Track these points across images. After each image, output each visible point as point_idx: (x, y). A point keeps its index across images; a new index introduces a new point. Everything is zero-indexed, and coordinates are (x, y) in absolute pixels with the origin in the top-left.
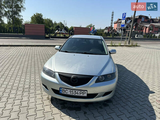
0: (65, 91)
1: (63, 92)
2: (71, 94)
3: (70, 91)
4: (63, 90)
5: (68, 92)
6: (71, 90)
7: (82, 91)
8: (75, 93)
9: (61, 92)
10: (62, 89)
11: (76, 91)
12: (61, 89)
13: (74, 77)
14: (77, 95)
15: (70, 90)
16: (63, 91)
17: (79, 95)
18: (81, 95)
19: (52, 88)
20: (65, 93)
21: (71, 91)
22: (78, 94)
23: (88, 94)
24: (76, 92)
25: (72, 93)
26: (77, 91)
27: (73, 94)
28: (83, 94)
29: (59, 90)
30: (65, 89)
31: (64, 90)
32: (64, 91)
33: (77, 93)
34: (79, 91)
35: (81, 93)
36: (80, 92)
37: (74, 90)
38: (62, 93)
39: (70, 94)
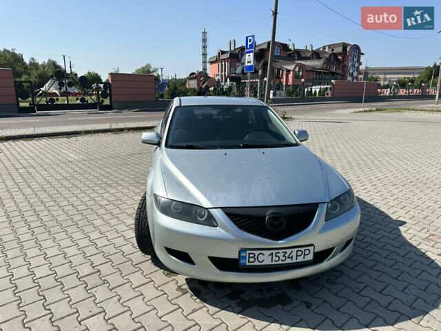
0: (256, 257)
1: (249, 262)
2: (274, 263)
3: (272, 254)
4: (251, 255)
5: (266, 259)
6: (274, 252)
7: (303, 249)
8: (284, 258)
9: (242, 261)
10: (248, 252)
11: (286, 253)
12: (243, 254)
13: (273, 213)
14: (289, 261)
15: (270, 252)
16: (249, 257)
17: (294, 261)
18: (300, 259)
19: (210, 258)
20: (257, 263)
21: (274, 255)
22: (292, 258)
23: (316, 254)
24: (287, 255)
25: (277, 259)
26: (289, 251)
27: (280, 262)
28: (305, 255)
29: (237, 257)
30: (257, 253)
31: (253, 255)
32: (254, 257)
33: (288, 258)
34: (295, 250)
35: (299, 253)
36: (297, 251)
37: (281, 251)
38: (247, 264)
39: (270, 263)
